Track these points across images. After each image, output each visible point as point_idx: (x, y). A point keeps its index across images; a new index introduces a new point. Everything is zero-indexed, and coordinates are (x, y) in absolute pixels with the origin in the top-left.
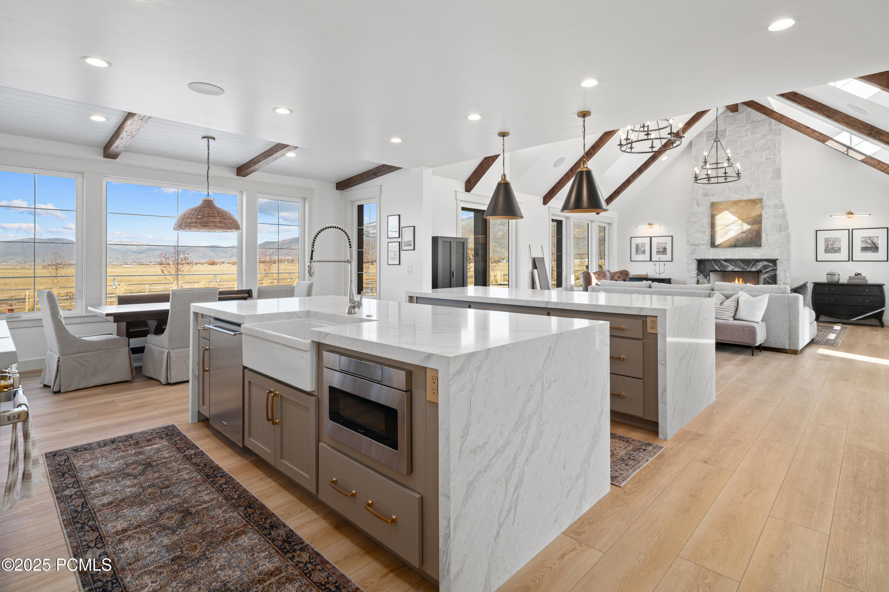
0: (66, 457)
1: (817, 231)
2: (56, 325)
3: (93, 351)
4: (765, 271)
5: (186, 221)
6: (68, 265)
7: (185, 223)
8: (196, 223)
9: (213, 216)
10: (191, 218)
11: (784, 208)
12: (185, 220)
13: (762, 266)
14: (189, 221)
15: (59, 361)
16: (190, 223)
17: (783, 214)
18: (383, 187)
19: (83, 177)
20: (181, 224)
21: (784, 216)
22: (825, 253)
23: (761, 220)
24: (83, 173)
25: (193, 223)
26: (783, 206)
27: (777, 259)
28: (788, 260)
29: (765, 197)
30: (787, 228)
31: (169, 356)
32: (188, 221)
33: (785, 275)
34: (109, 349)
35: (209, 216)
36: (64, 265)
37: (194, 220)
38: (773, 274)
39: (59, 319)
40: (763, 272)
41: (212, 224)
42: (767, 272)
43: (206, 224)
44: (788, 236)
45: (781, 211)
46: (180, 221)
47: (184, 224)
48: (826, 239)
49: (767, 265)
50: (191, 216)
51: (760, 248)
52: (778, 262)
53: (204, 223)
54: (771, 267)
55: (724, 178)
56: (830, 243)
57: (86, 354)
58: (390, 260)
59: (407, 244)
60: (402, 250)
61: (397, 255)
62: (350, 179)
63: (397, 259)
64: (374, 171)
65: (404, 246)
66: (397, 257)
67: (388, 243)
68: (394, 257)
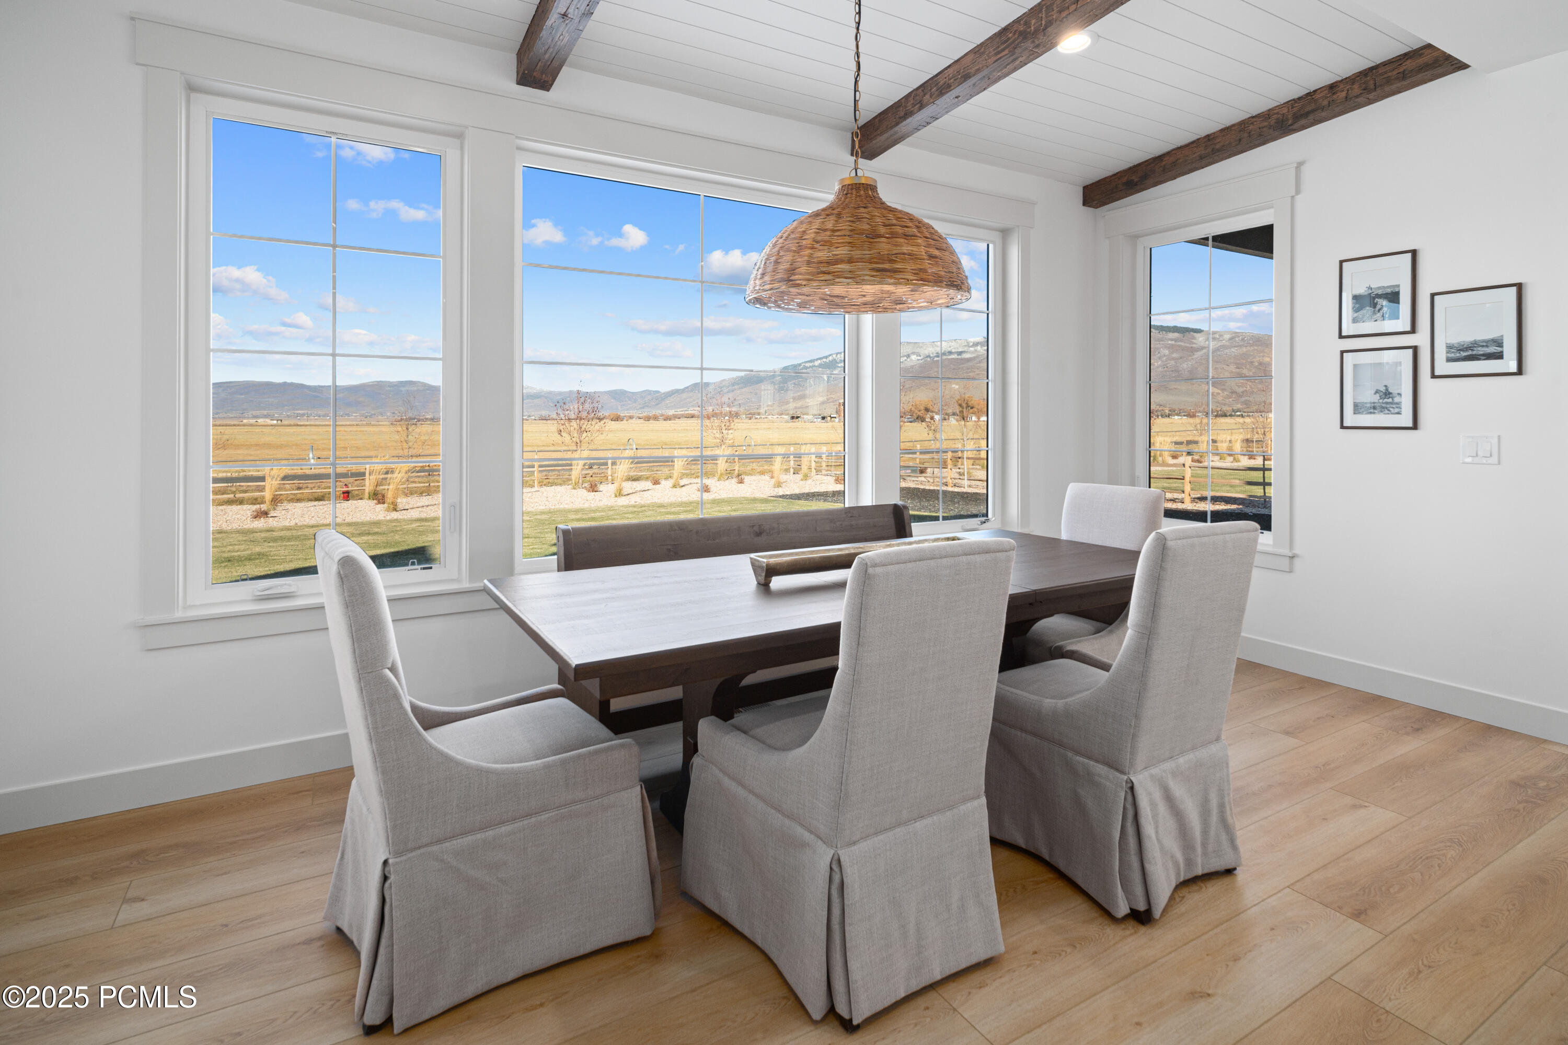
2: (373, 715)
3: (514, 819)
5: (811, 256)
6: (423, 420)
7: (809, 263)
8: (850, 261)
9: (906, 236)
10: (828, 244)
12: (808, 252)
14: (822, 254)
15: (385, 878)
16: (829, 263)
18: (1305, 169)
19: (462, 149)
20: (792, 271)
24: (460, 136)
25: (841, 261)
31: (837, 878)
32: (820, 254)
34: (574, 802)
35: (894, 235)
36: (419, 420)
37: (842, 251)
39: (387, 682)
41: (910, 266)
43: (887, 266)
46: (788, 257)
47: (803, 269)
50: (825, 236)
53: (881, 259)
57: (490, 833)
58: (1354, 413)
59: (1470, 353)
60: (1434, 376)
61: (1399, 394)
62: (1146, 163)
63: (1400, 408)
64: (1279, 116)
65: (1449, 360)
66: (1397, 403)
67: (1342, 352)
68: (1381, 401)
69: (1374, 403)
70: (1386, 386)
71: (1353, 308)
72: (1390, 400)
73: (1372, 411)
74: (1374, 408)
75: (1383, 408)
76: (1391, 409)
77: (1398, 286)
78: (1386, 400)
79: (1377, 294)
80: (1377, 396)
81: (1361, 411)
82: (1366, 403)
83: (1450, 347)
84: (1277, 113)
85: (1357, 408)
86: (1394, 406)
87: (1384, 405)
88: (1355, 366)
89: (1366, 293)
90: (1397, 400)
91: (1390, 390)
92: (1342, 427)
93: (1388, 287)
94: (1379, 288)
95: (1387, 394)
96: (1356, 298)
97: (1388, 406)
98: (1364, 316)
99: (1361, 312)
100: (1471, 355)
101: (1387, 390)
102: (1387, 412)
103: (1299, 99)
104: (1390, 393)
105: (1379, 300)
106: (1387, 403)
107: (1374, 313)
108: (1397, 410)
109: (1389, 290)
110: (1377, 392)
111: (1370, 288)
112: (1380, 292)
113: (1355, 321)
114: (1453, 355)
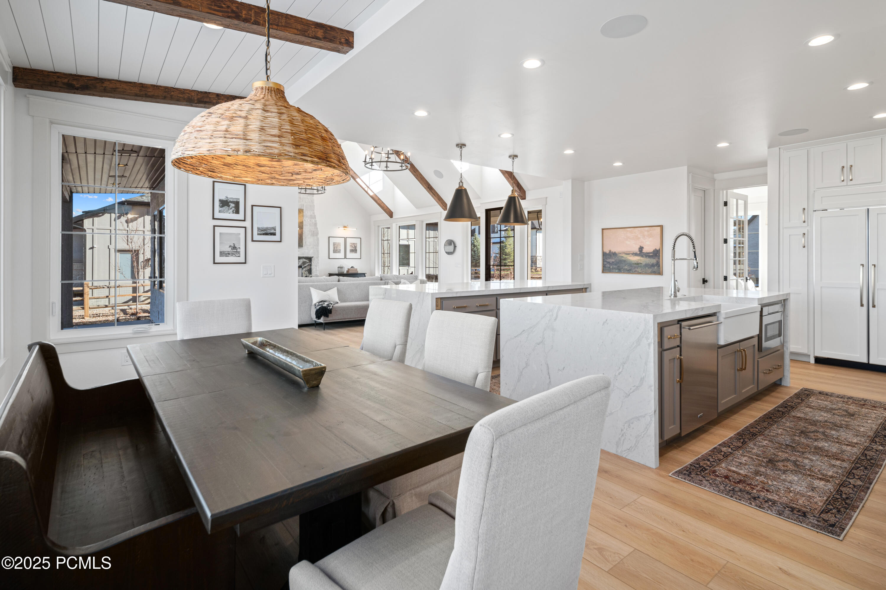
0: (824, 516)
1: (329, 237)
4: (304, 266)
11: (315, 219)
13: (302, 262)
17: (315, 223)
21: (316, 224)
22: (334, 253)
23: (303, 226)
26: (314, 217)
27: (313, 257)
28: (318, 257)
29: (305, 208)
30: (317, 234)
33: (316, 269)
38: (308, 268)
40: (303, 267)
42: (305, 267)
44: (318, 239)
45: (313, 221)
48: (334, 243)
49: (305, 262)
51: (302, 248)
52: (313, 259)
54: (307, 263)
55: (305, 190)
56: (336, 246)
58: (220, 256)
59: (265, 232)
60: (253, 241)
61: (239, 248)
62: (87, 78)
63: (240, 254)
64: (190, 95)
65: (258, 234)
66: (238, 252)
67: (214, 226)
68: (232, 251)
69: (229, 251)
70: (234, 244)
71: (219, 205)
72: (236, 250)
73: (228, 255)
74: (229, 254)
75: (233, 254)
76: (236, 255)
77: (239, 199)
78: (234, 250)
79: (230, 201)
80: (230, 248)
81: (223, 255)
82: (225, 252)
83: (258, 229)
84: (189, 94)
85: (222, 254)
86: (237, 253)
87: (233, 253)
88: (220, 234)
89: (225, 200)
90: (238, 250)
91: (236, 246)
92: (214, 263)
93: (235, 199)
94: (231, 198)
95: (234, 248)
96: (221, 201)
97: (235, 253)
98: (224, 210)
99: (223, 208)
100: (265, 233)
101: (234, 246)
102: (234, 256)
103: (201, 92)
104: (236, 247)
105: (231, 204)
106: (234, 252)
107: (229, 209)
108: (238, 255)
109: (235, 200)
110: (230, 246)
111: (227, 197)
112: (231, 200)
113: (220, 211)
114: (259, 232)
